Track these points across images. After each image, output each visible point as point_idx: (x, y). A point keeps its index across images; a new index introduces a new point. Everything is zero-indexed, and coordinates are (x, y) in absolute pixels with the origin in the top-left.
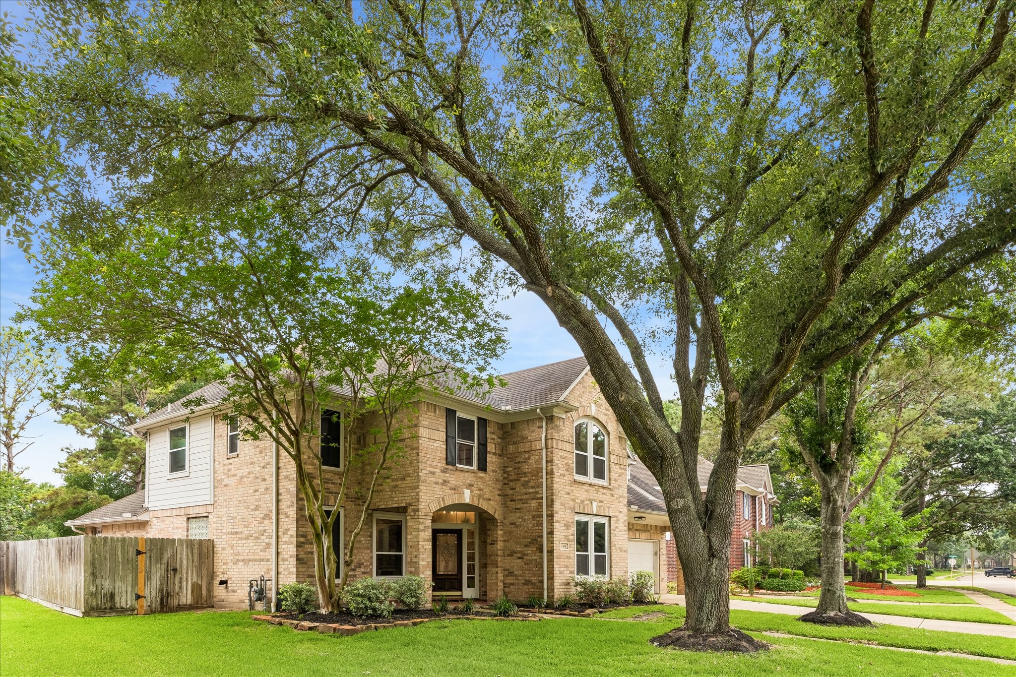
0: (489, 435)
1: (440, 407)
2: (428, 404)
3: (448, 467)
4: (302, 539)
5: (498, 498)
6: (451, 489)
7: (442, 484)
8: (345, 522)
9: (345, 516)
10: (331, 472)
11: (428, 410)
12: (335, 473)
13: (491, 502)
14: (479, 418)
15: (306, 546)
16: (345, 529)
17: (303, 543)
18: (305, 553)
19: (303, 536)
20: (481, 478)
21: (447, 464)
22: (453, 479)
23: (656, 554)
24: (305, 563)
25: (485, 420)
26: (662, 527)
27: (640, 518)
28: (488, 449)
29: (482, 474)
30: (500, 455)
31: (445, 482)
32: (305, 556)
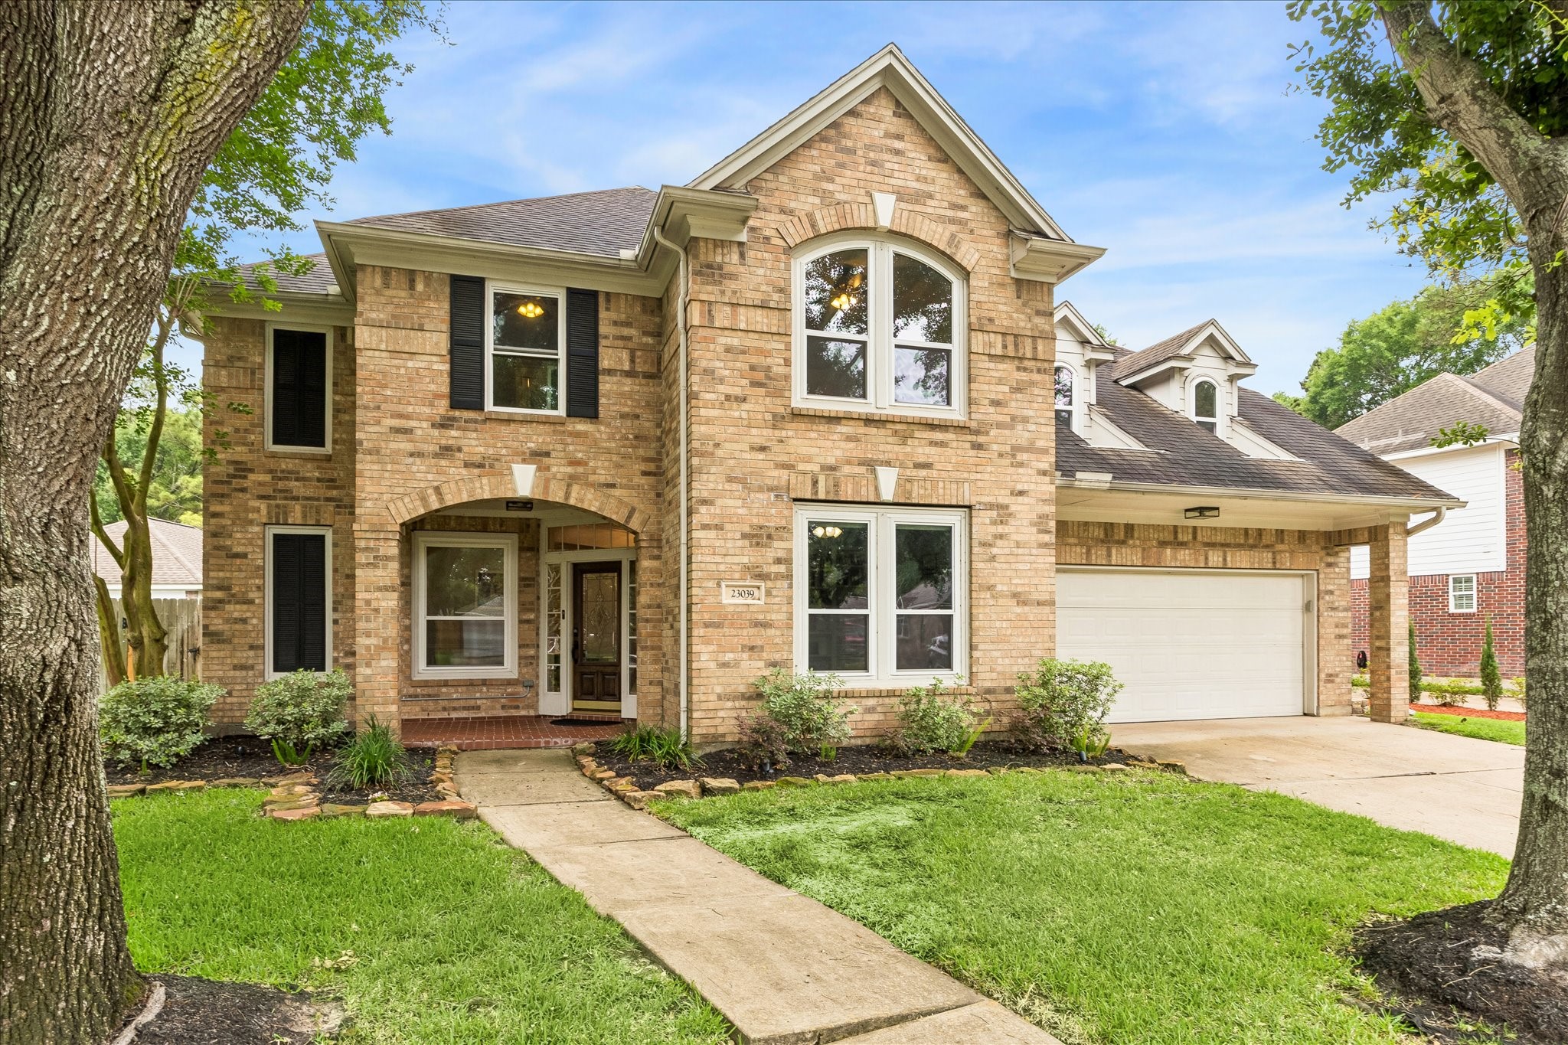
0: (603, 329)
1: (428, 277)
2: (386, 272)
3: (457, 413)
4: (219, 595)
5: (643, 480)
6: (466, 465)
7: (436, 455)
8: (335, 557)
9: (335, 545)
10: (293, 456)
11: (387, 285)
12: (312, 458)
13: (617, 492)
14: (572, 293)
15: (229, 607)
16: (335, 570)
17: (221, 601)
18: (227, 621)
19: (219, 588)
20: (577, 434)
21: (454, 405)
22: (474, 443)
23: (1307, 607)
24: (229, 641)
25: (594, 294)
26: (1328, 535)
27: (1202, 511)
28: (605, 363)
29: (582, 426)
30: (648, 376)
31: (446, 451)
32: (226, 627)
